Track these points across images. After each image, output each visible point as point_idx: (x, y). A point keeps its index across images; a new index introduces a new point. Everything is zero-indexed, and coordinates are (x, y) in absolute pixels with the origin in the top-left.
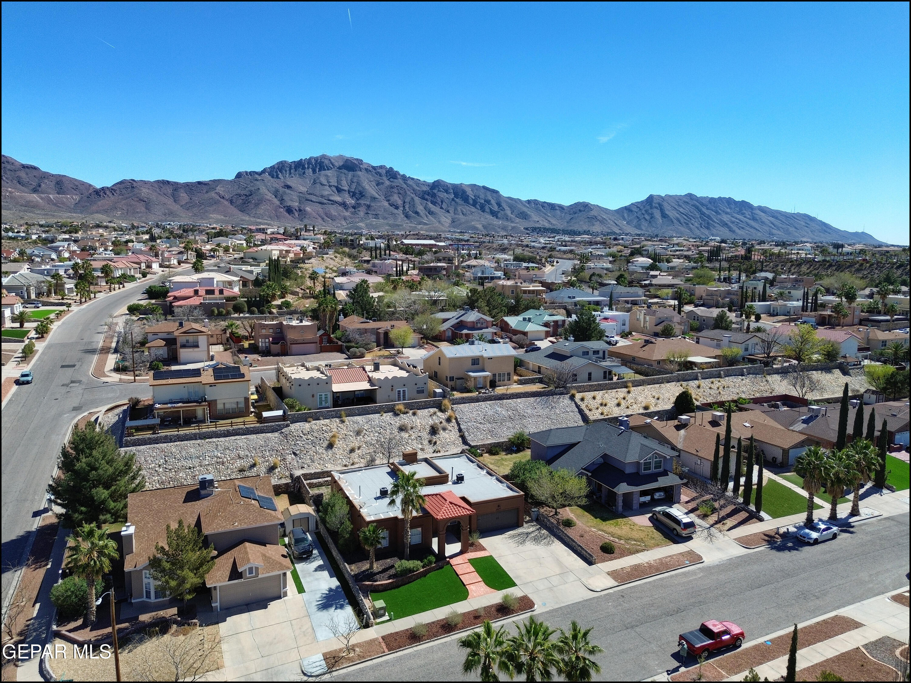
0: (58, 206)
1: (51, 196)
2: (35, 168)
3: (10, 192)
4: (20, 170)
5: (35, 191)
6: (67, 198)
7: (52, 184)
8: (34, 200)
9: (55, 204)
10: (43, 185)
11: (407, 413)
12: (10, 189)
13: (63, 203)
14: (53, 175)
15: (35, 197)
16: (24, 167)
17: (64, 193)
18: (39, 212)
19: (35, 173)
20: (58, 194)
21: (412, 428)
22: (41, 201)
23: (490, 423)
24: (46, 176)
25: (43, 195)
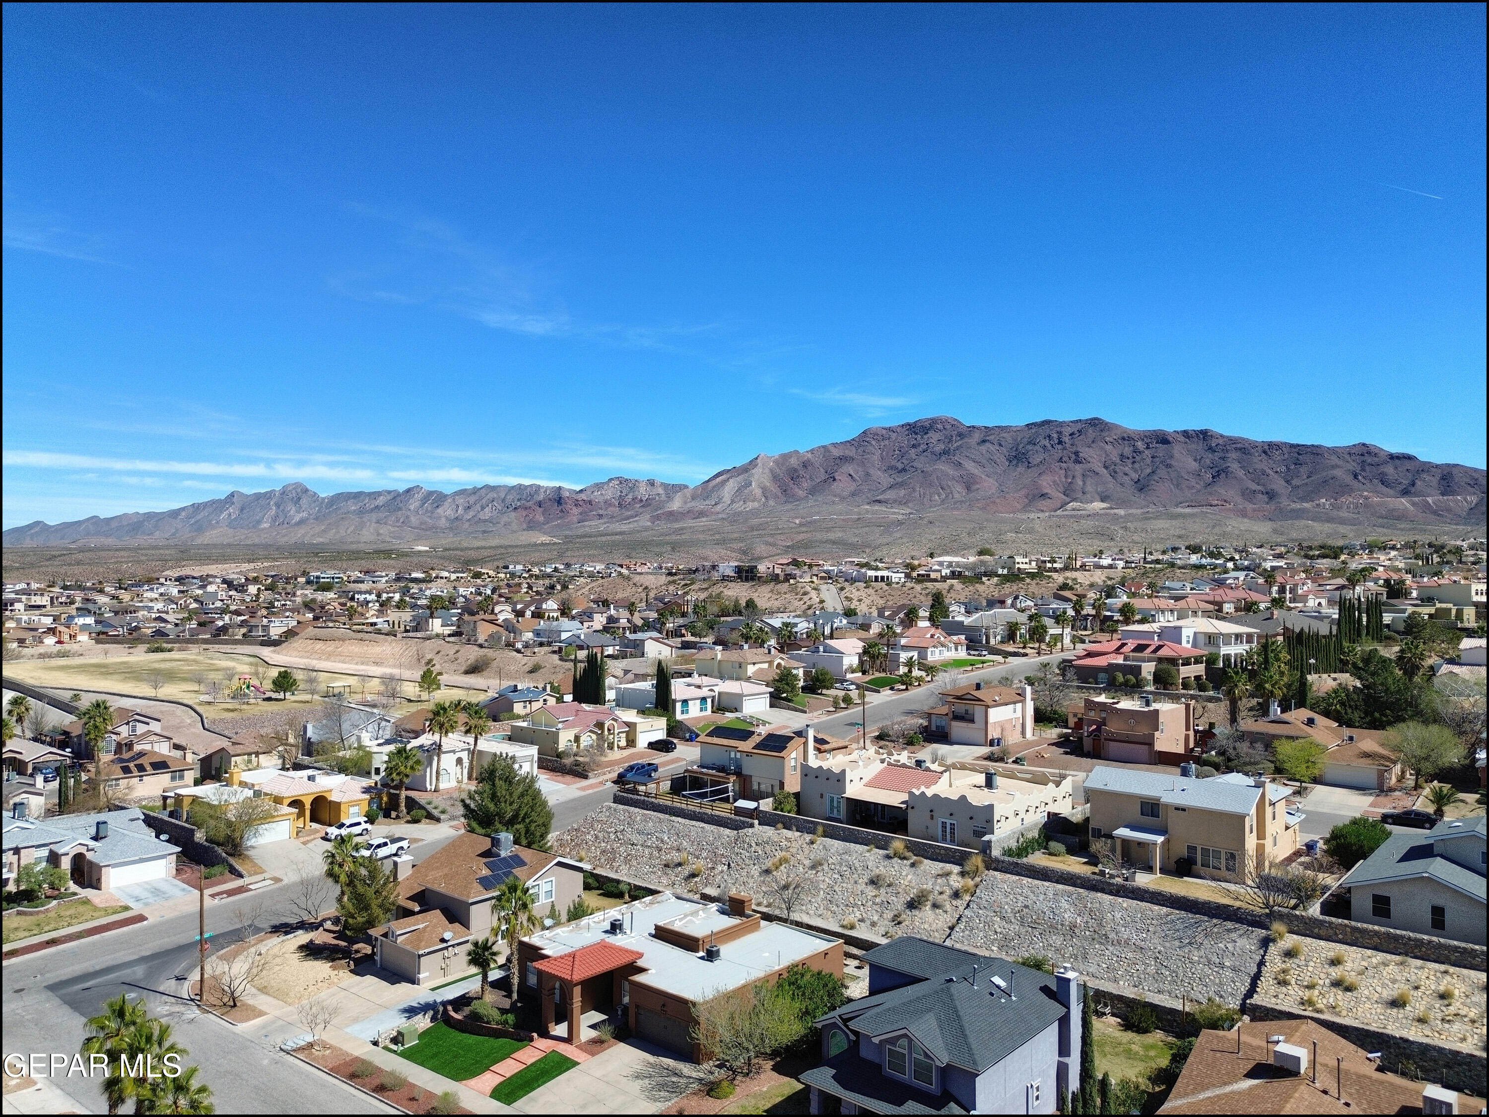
0: (1439, 515)
1: (1430, 500)
2: (1409, 458)
3: (1366, 498)
4: (1386, 463)
5: (1405, 493)
6: (1457, 501)
7: (1434, 481)
8: (1401, 507)
9: (1435, 513)
10: (1419, 483)
11: (905, 858)
12: (1366, 493)
13: (1449, 510)
14: (1437, 466)
15: (1404, 502)
16: (1392, 457)
17: (1453, 493)
18: (1402, 526)
19: (1408, 465)
20: (1443, 494)
21: (889, 886)
22: (1412, 508)
23: (1022, 924)
24: (1427, 468)
25: (1416, 499)
